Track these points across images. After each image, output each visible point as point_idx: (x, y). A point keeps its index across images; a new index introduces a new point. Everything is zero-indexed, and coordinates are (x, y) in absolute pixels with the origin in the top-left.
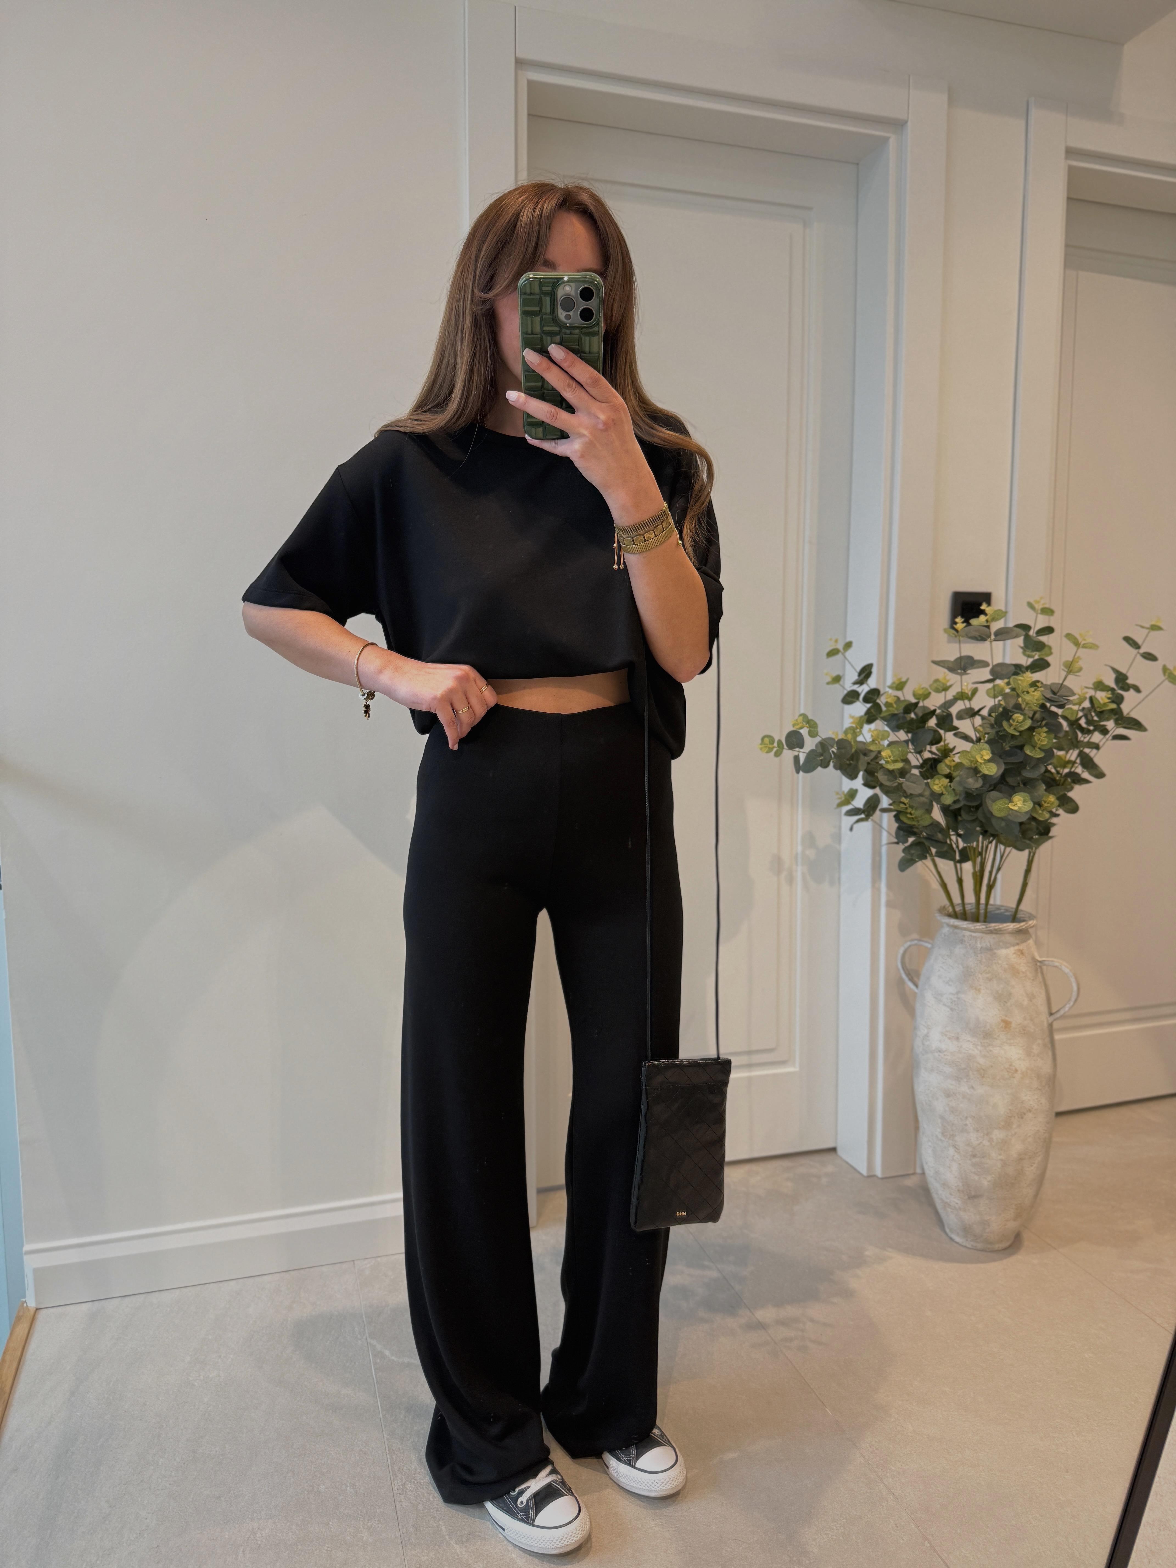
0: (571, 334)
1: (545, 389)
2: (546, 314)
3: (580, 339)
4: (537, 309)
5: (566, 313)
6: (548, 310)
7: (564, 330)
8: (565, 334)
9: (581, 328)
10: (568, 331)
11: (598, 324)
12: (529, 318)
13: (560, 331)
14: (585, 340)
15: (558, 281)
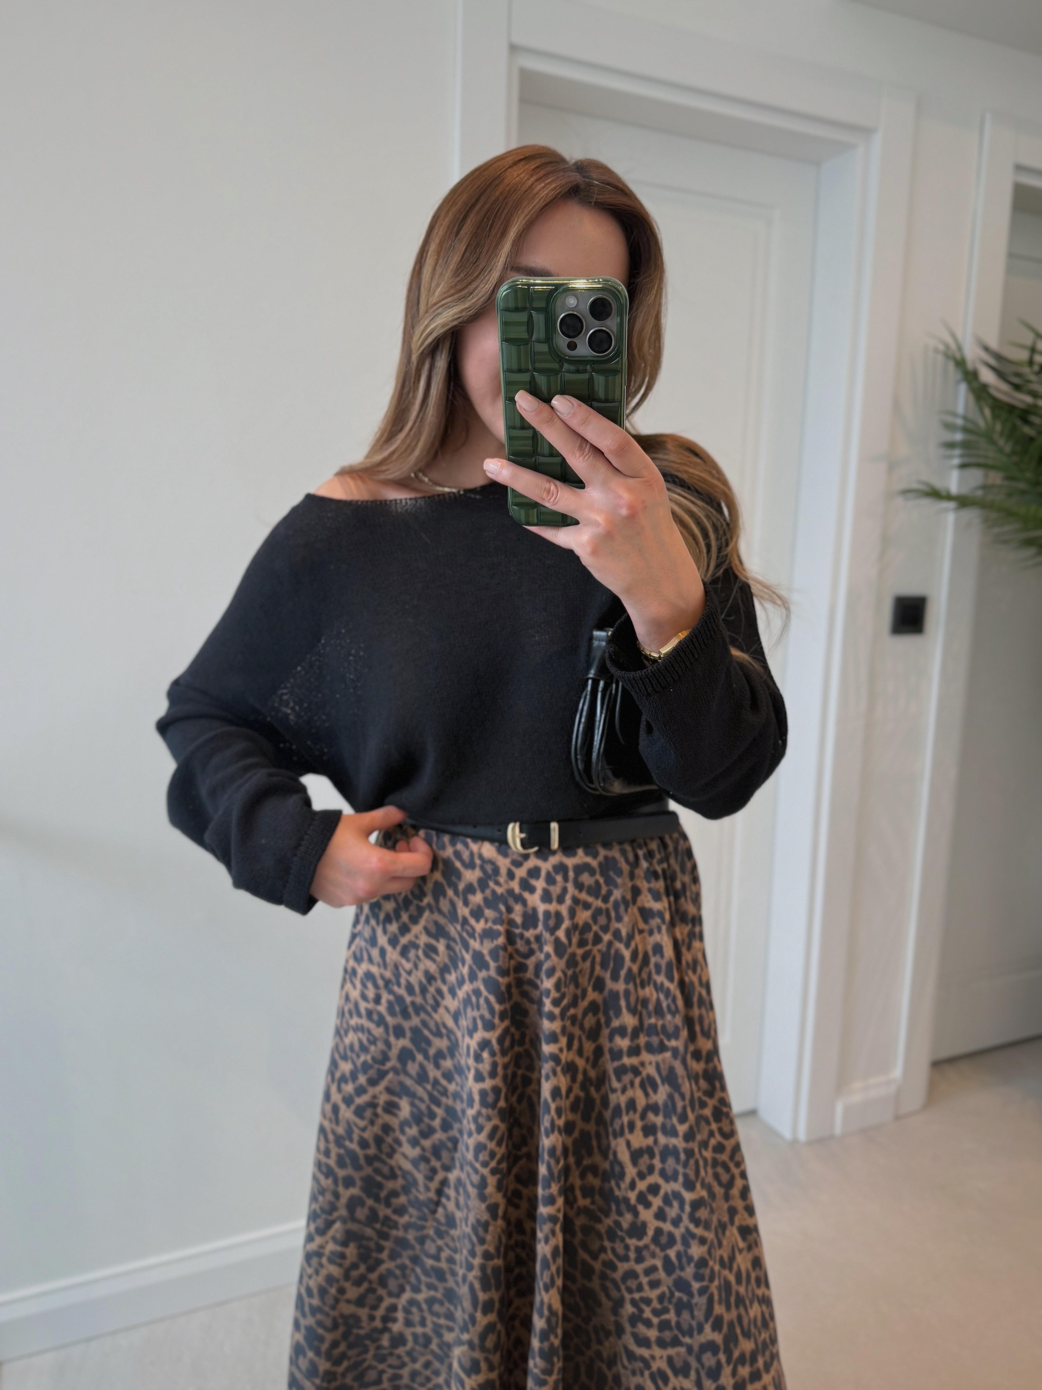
0: (578, 371)
1: (539, 455)
2: (539, 341)
3: (591, 380)
4: (525, 336)
5: (568, 340)
6: (542, 335)
7: (566, 366)
8: (569, 372)
9: (593, 362)
10: (572, 368)
11: (618, 354)
12: (514, 348)
13: (562, 367)
14: (599, 380)
15: (556, 289)
